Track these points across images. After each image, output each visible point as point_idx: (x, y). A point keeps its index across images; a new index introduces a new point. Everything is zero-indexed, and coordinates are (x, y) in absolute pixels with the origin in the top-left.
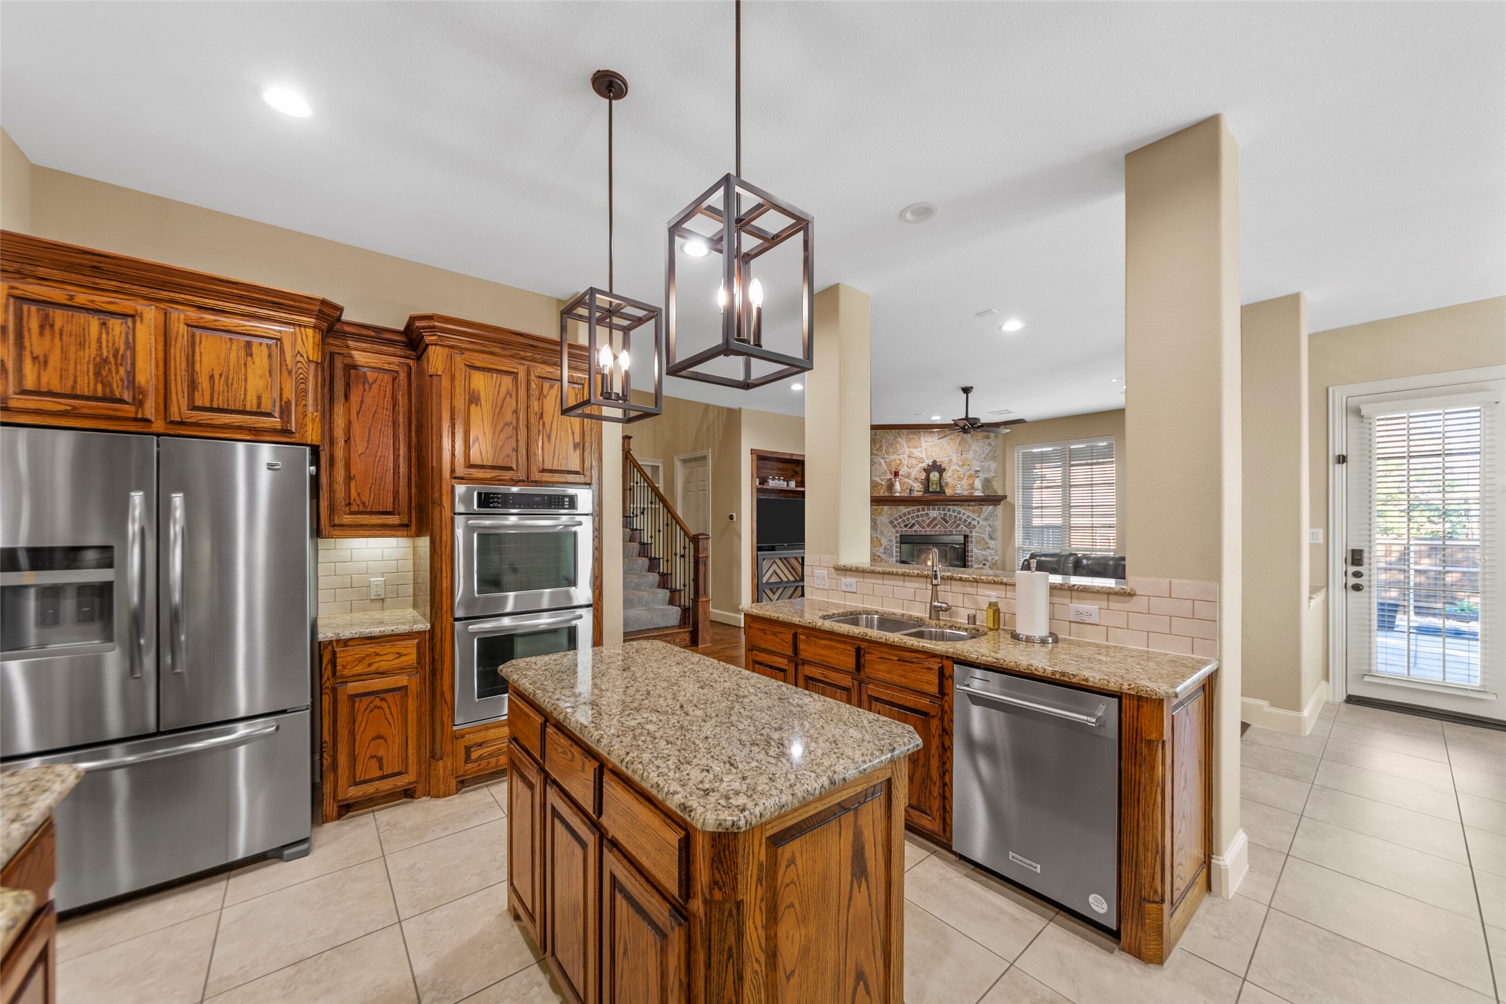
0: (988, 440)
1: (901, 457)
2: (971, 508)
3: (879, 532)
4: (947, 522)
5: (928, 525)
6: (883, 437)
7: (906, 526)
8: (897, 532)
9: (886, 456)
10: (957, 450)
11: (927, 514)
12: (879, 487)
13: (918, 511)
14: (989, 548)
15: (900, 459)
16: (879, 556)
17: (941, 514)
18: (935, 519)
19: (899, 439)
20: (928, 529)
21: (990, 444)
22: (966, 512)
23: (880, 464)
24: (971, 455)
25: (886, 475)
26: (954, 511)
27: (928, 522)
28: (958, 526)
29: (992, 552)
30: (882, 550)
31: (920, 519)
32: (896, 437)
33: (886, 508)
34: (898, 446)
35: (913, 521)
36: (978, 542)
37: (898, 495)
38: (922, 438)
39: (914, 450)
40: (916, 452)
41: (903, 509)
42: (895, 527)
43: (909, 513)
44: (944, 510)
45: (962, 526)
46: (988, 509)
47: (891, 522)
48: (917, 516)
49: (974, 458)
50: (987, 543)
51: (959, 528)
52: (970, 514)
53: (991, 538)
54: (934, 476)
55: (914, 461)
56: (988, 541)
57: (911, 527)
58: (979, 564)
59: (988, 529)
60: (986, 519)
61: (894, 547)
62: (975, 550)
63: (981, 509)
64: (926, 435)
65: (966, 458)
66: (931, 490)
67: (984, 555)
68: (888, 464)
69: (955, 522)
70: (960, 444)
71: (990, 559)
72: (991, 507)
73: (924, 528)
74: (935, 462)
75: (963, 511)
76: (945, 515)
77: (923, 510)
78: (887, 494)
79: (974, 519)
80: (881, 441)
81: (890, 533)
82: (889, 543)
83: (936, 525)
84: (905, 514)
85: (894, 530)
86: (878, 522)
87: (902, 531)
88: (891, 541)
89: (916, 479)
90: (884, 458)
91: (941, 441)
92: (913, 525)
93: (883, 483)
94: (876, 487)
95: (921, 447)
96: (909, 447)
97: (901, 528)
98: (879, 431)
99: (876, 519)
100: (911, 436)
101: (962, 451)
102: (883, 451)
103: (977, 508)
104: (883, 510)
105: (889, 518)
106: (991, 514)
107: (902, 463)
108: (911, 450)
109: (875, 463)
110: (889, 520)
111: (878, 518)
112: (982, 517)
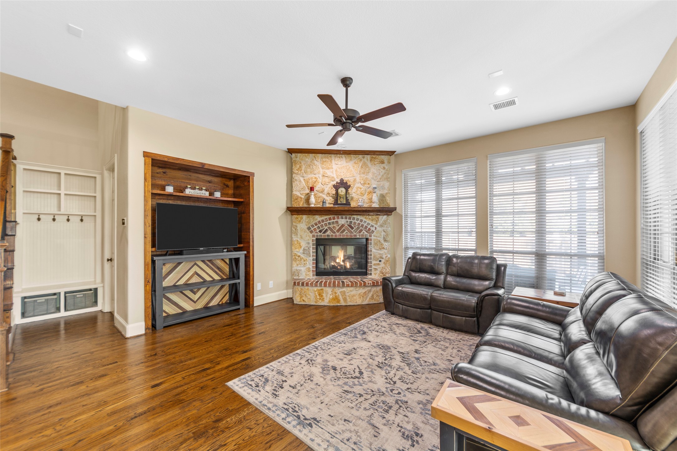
0: (383, 165)
1: (317, 176)
2: (370, 217)
3: (299, 236)
4: (352, 228)
5: (338, 231)
6: (302, 159)
7: (320, 231)
8: (313, 236)
9: (305, 175)
10: (360, 171)
11: (337, 222)
12: (299, 200)
13: (330, 219)
14: (384, 248)
15: (315, 178)
16: (299, 256)
17: (347, 222)
18: (343, 225)
19: (315, 162)
20: (337, 234)
21: (384, 168)
22: (366, 220)
23: (300, 181)
24: (370, 176)
25: (304, 190)
26: (358, 219)
27: (337, 228)
28: (361, 231)
29: (386, 251)
30: (301, 251)
31: (331, 226)
32: (313, 160)
33: (304, 217)
34: (314, 167)
35: (326, 228)
36: (376, 244)
37: (313, 206)
38: (333, 161)
39: (327, 171)
40: (329, 173)
41: (318, 218)
42: (311, 232)
43: (323, 221)
44: (350, 218)
45: (364, 231)
46: (383, 218)
47: (309, 228)
48: (329, 224)
49: (373, 178)
50: (382, 244)
51: (362, 233)
52: (370, 222)
53: (385, 240)
54: (342, 191)
55: (327, 180)
56: (383, 242)
57: (324, 233)
58: (376, 260)
59: (383, 233)
60: (381, 226)
61: (311, 249)
62: (373, 250)
63: (378, 218)
64: (337, 159)
65: (367, 179)
66: (339, 202)
67: (380, 254)
68: (307, 182)
69: (358, 228)
70: (362, 167)
71: (384, 257)
72: (385, 216)
73: (334, 233)
74: (342, 180)
75: (364, 220)
76: (351, 222)
77: (334, 219)
78: (305, 206)
79: (373, 226)
80: (300, 163)
81: (308, 238)
82: (307, 245)
83: (344, 230)
84: (319, 222)
85: (311, 235)
86: (298, 228)
87: (317, 235)
88: (308, 243)
89: (328, 194)
90: (303, 177)
91: (348, 164)
92: (326, 231)
93: (303, 197)
94: (296, 199)
95: (332, 168)
96: (323, 168)
97: (317, 233)
98: (299, 155)
99: (296, 226)
100: (324, 160)
101: (364, 173)
102: (303, 171)
103: (374, 217)
104: (302, 218)
105: (306, 225)
106: (385, 222)
107: (317, 180)
108: (324, 170)
109: (296, 180)
110: (306, 227)
111: (298, 225)
112: (379, 224)
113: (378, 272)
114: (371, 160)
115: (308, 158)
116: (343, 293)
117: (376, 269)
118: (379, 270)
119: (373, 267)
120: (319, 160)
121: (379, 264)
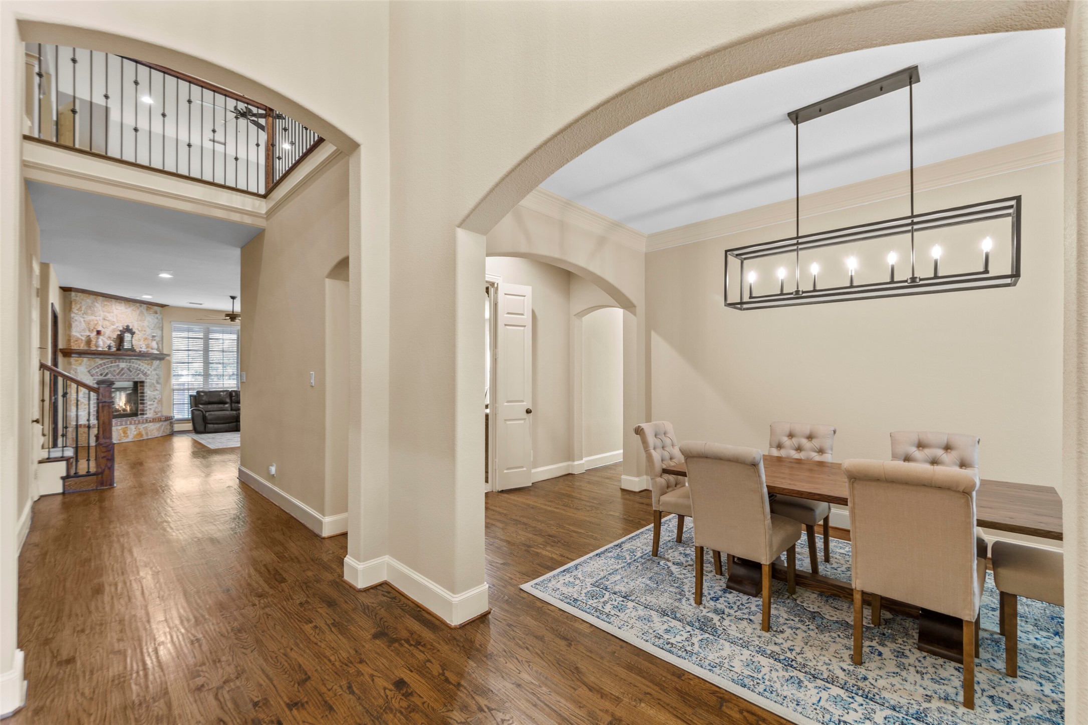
0: (157, 315)
1: (98, 318)
2: (146, 362)
4: (131, 371)
5: (118, 374)
6: (83, 300)
7: (101, 375)
8: (94, 380)
9: (85, 316)
10: (138, 319)
11: (118, 365)
12: (80, 341)
13: (112, 363)
14: (157, 390)
15: (97, 320)
17: (128, 366)
18: (123, 369)
19: (96, 304)
20: (117, 377)
21: (157, 318)
22: (143, 366)
23: (80, 322)
24: (146, 324)
25: (85, 332)
26: (136, 364)
27: (118, 371)
28: (138, 374)
29: (158, 392)
31: (112, 369)
32: (94, 301)
33: (85, 359)
34: (96, 309)
35: (107, 371)
36: (150, 386)
37: (100, 349)
38: (113, 305)
39: (108, 315)
40: (110, 317)
41: (99, 361)
42: (92, 376)
43: (105, 364)
44: (130, 363)
45: (141, 375)
46: (156, 363)
47: (89, 372)
48: (111, 366)
49: (148, 326)
50: (155, 387)
51: (139, 377)
52: (146, 366)
53: (158, 383)
54: (127, 336)
55: (107, 323)
56: (155, 384)
57: (105, 376)
58: (151, 401)
59: (156, 377)
60: (155, 370)
62: (149, 392)
63: (152, 363)
64: (117, 304)
65: (143, 326)
66: (125, 347)
67: (154, 395)
68: (88, 323)
69: (136, 372)
70: (139, 315)
71: (157, 397)
72: (159, 362)
73: (114, 376)
74: (128, 326)
75: (142, 364)
76: (131, 366)
77: (115, 363)
78: (86, 348)
79: (149, 370)
80: (81, 303)
83: (124, 374)
84: (101, 365)
85: (92, 378)
86: (78, 371)
87: (98, 379)
89: (110, 337)
90: (84, 318)
91: (126, 310)
92: (107, 374)
93: (83, 338)
94: (76, 341)
95: (113, 313)
96: (103, 312)
97: (98, 376)
98: (79, 294)
99: (76, 369)
100: (106, 303)
101: (141, 321)
102: (83, 312)
103: (149, 362)
104: (83, 361)
105: (87, 368)
106: (158, 365)
107: (97, 323)
108: (105, 314)
109: (76, 320)
110: (87, 370)
111: (78, 368)
112: (153, 368)
113: (152, 411)
114: (147, 310)
115: (89, 300)
116: (146, 428)
117: (150, 409)
118: (153, 409)
119: (149, 407)
120: (100, 303)
121: (152, 404)
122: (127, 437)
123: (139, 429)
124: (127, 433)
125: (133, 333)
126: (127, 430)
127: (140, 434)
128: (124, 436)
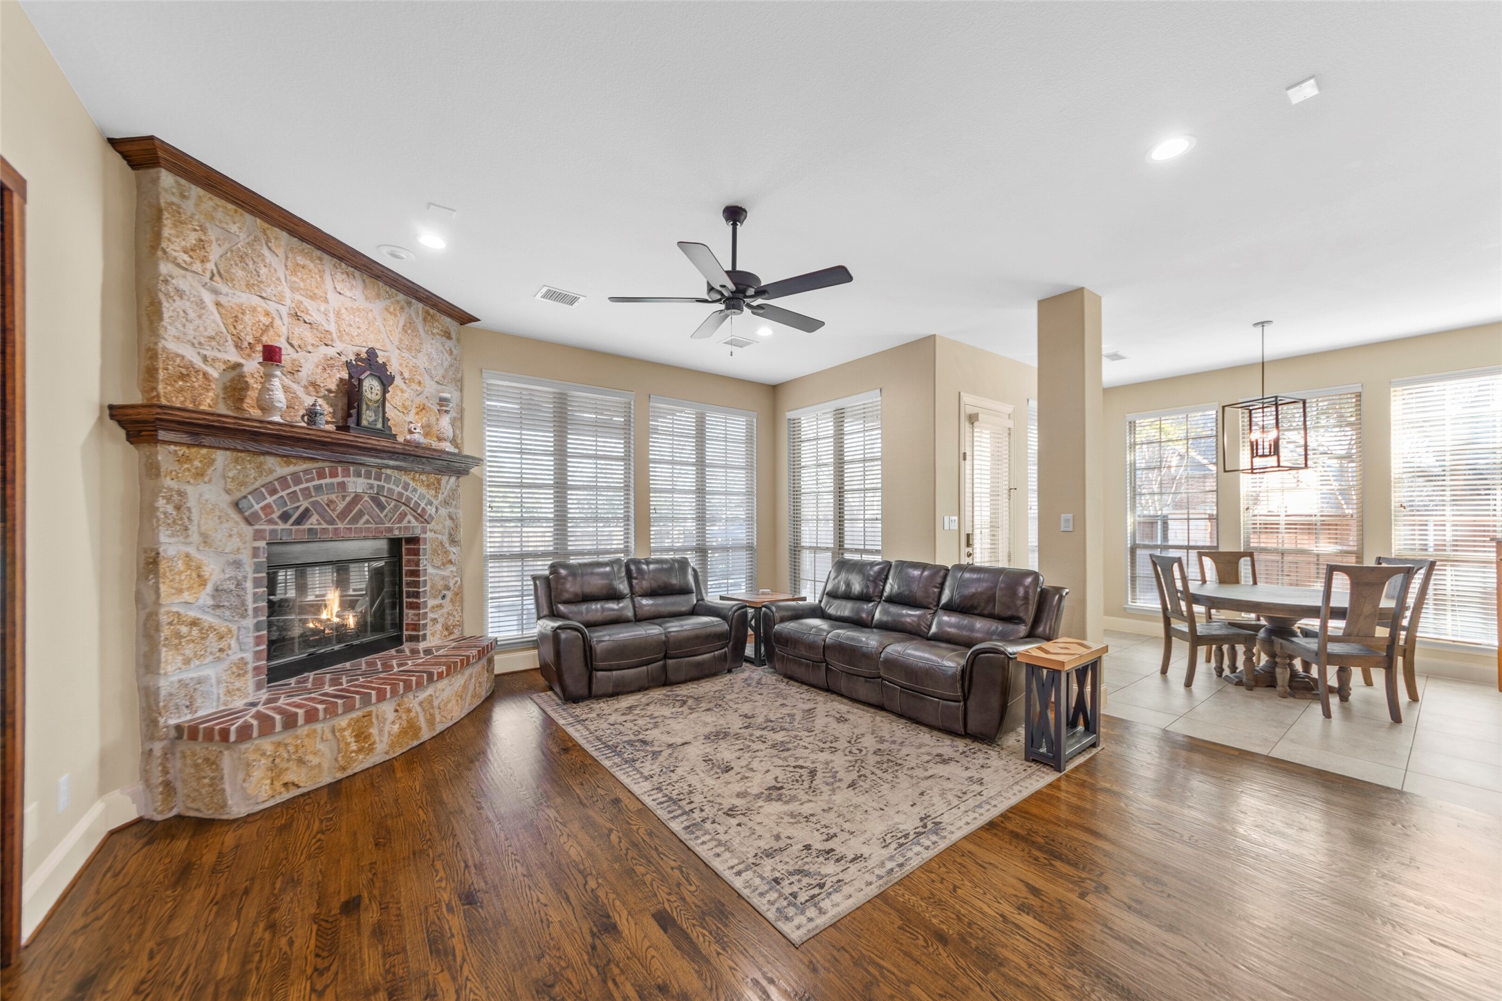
0: (449, 344)
1: (272, 307)
2: (424, 477)
3: (195, 538)
4: (381, 506)
5: (343, 515)
6: (209, 217)
7: (285, 517)
8: (258, 535)
9: (219, 284)
10: (401, 341)
11: (342, 486)
12: (198, 382)
13: (321, 475)
14: (450, 562)
15: (267, 314)
16: (194, 623)
17: (371, 487)
18: (357, 498)
19: (266, 252)
20: (340, 525)
21: (451, 352)
22: (417, 486)
23: (201, 304)
24: (422, 362)
25: (221, 347)
26: (397, 483)
27: (341, 506)
28: (403, 515)
29: (454, 569)
30: (205, 597)
31: (323, 499)
32: (256, 239)
33: (221, 457)
34: (262, 268)
35: (305, 504)
36: (435, 552)
37: (277, 419)
38: (328, 278)
39: (307, 303)
40: (313, 311)
41: (277, 468)
42: (248, 521)
43: (297, 480)
44: (378, 478)
45: (409, 517)
46: (448, 480)
47: (236, 505)
48: (318, 488)
49: (428, 369)
50: (446, 552)
51: (405, 523)
52: (422, 490)
53: (453, 541)
54: (371, 387)
55: (302, 331)
56: (447, 545)
57: (299, 521)
58: (436, 597)
59: (448, 523)
60: (446, 503)
61: (249, 585)
62: (430, 570)
63: (439, 482)
64: (340, 276)
65: (415, 365)
66: (364, 423)
67: (443, 578)
68: (231, 311)
69: (396, 507)
70: (405, 330)
71: (451, 584)
72: (453, 479)
73: (332, 522)
74: (372, 353)
75: (412, 483)
76: (381, 488)
77: (334, 474)
78: (224, 410)
79: (430, 503)
80: (203, 228)
81: (235, 542)
82: (230, 572)
83: (360, 514)
84: (283, 480)
85: (248, 531)
86: (192, 502)
87: (273, 532)
88: (237, 564)
89: (314, 385)
90: (215, 292)
91: (370, 306)
92: (305, 515)
93: (214, 374)
94: (182, 377)
95: (326, 301)
96: (293, 289)
97: (271, 522)
98: (195, 191)
99: (181, 494)
100: (301, 260)
101: (409, 349)
102: (210, 266)
103: (432, 478)
104: (212, 462)
105: (228, 492)
106: (454, 491)
107: (271, 324)
108: (298, 297)
109: (180, 293)
110: (227, 499)
111: (189, 490)
112: (440, 497)
113: (439, 627)
114: (425, 319)
115: (242, 226)
116: (428, 704)
117: (435, 620)
118: (441, 620)
119: (431, 615)
120: (281, 252)
121: (441, 606)
122: (371, 749)
123: (409, 711)
124: (368, 737)
125: (386, 380)
126: (371, 724)
127: (411, 728)
128: (360, 750)
